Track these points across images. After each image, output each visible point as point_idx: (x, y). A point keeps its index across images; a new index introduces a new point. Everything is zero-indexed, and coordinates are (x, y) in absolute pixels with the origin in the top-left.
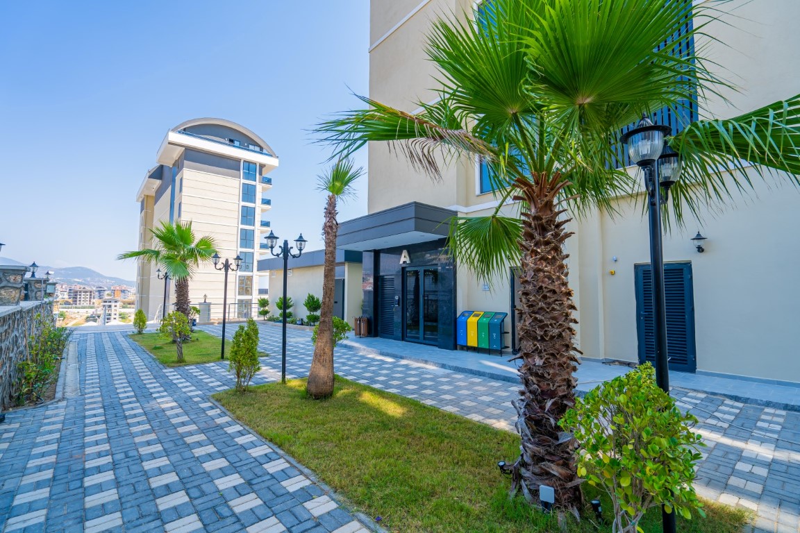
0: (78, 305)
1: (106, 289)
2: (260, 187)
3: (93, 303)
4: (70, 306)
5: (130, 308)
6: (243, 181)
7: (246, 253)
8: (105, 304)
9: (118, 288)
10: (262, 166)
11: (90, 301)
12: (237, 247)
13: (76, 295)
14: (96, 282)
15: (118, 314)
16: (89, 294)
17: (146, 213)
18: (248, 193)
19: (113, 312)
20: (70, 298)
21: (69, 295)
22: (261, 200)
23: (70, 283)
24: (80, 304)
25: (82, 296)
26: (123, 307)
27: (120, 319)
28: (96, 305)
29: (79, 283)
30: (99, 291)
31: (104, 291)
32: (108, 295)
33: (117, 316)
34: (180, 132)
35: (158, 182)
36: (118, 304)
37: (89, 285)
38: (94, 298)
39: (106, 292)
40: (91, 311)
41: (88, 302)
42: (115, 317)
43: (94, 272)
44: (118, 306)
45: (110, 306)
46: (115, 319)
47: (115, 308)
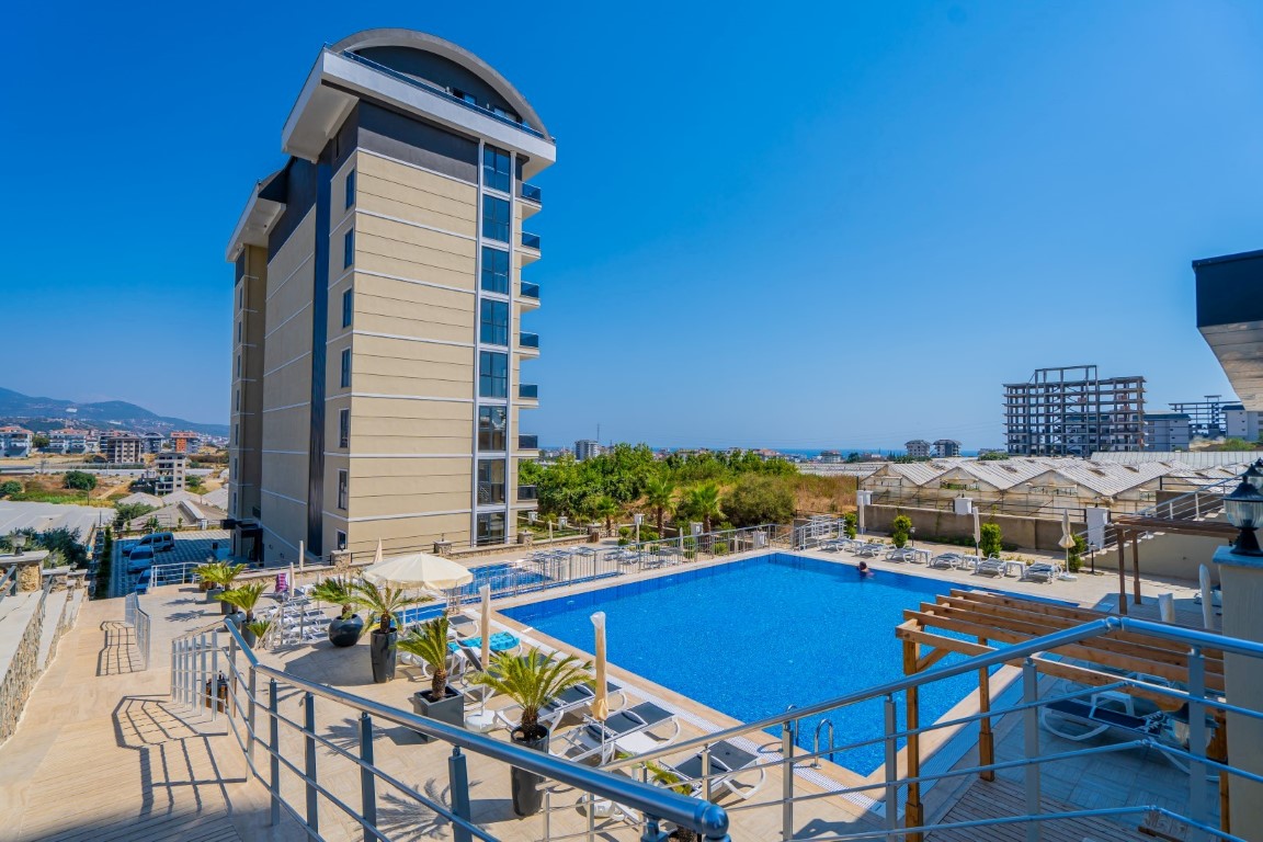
0: (116, 463)
1: (162, 436)
2: (518, 207)
3: (142, 460)
4: (104, 464)
5: (203, 467)
6: (484, 190)
7: (492, 354)
8: (162, 461)
9: (181, 435)
10: (523, 159)
11: (136, 455)
12: (475, 342)
13: (113, 447)
14: (144, 426)
15: (183, 479)
16: (134, 444)
17: (249, 281)
18: (495, 219)
19: (176, 475)
20: (102, 452)
21: (101, 447)
22: (520, 237)
23: (102, 427)
24: (119, 461)
25: (124, 449)
26: (192, 467)
27: (188, 487)
28: (146, 463)
29: (117, 427)
30: (151, 440)
31: (159, 439)
32: (165, 446)
33: (183, 482)
34: (347, 55)
35: (278, 209)
36: (183, 462)
37: (133, 431)
38: (143, 451)
39: (163, 442)
40: (138, 473)
41: (133, 458)
42: (179, 482)
43: (140, 409)
44: (184, 464)
45: (171, 465)
46: (179, 486)
47: (180, 468)
